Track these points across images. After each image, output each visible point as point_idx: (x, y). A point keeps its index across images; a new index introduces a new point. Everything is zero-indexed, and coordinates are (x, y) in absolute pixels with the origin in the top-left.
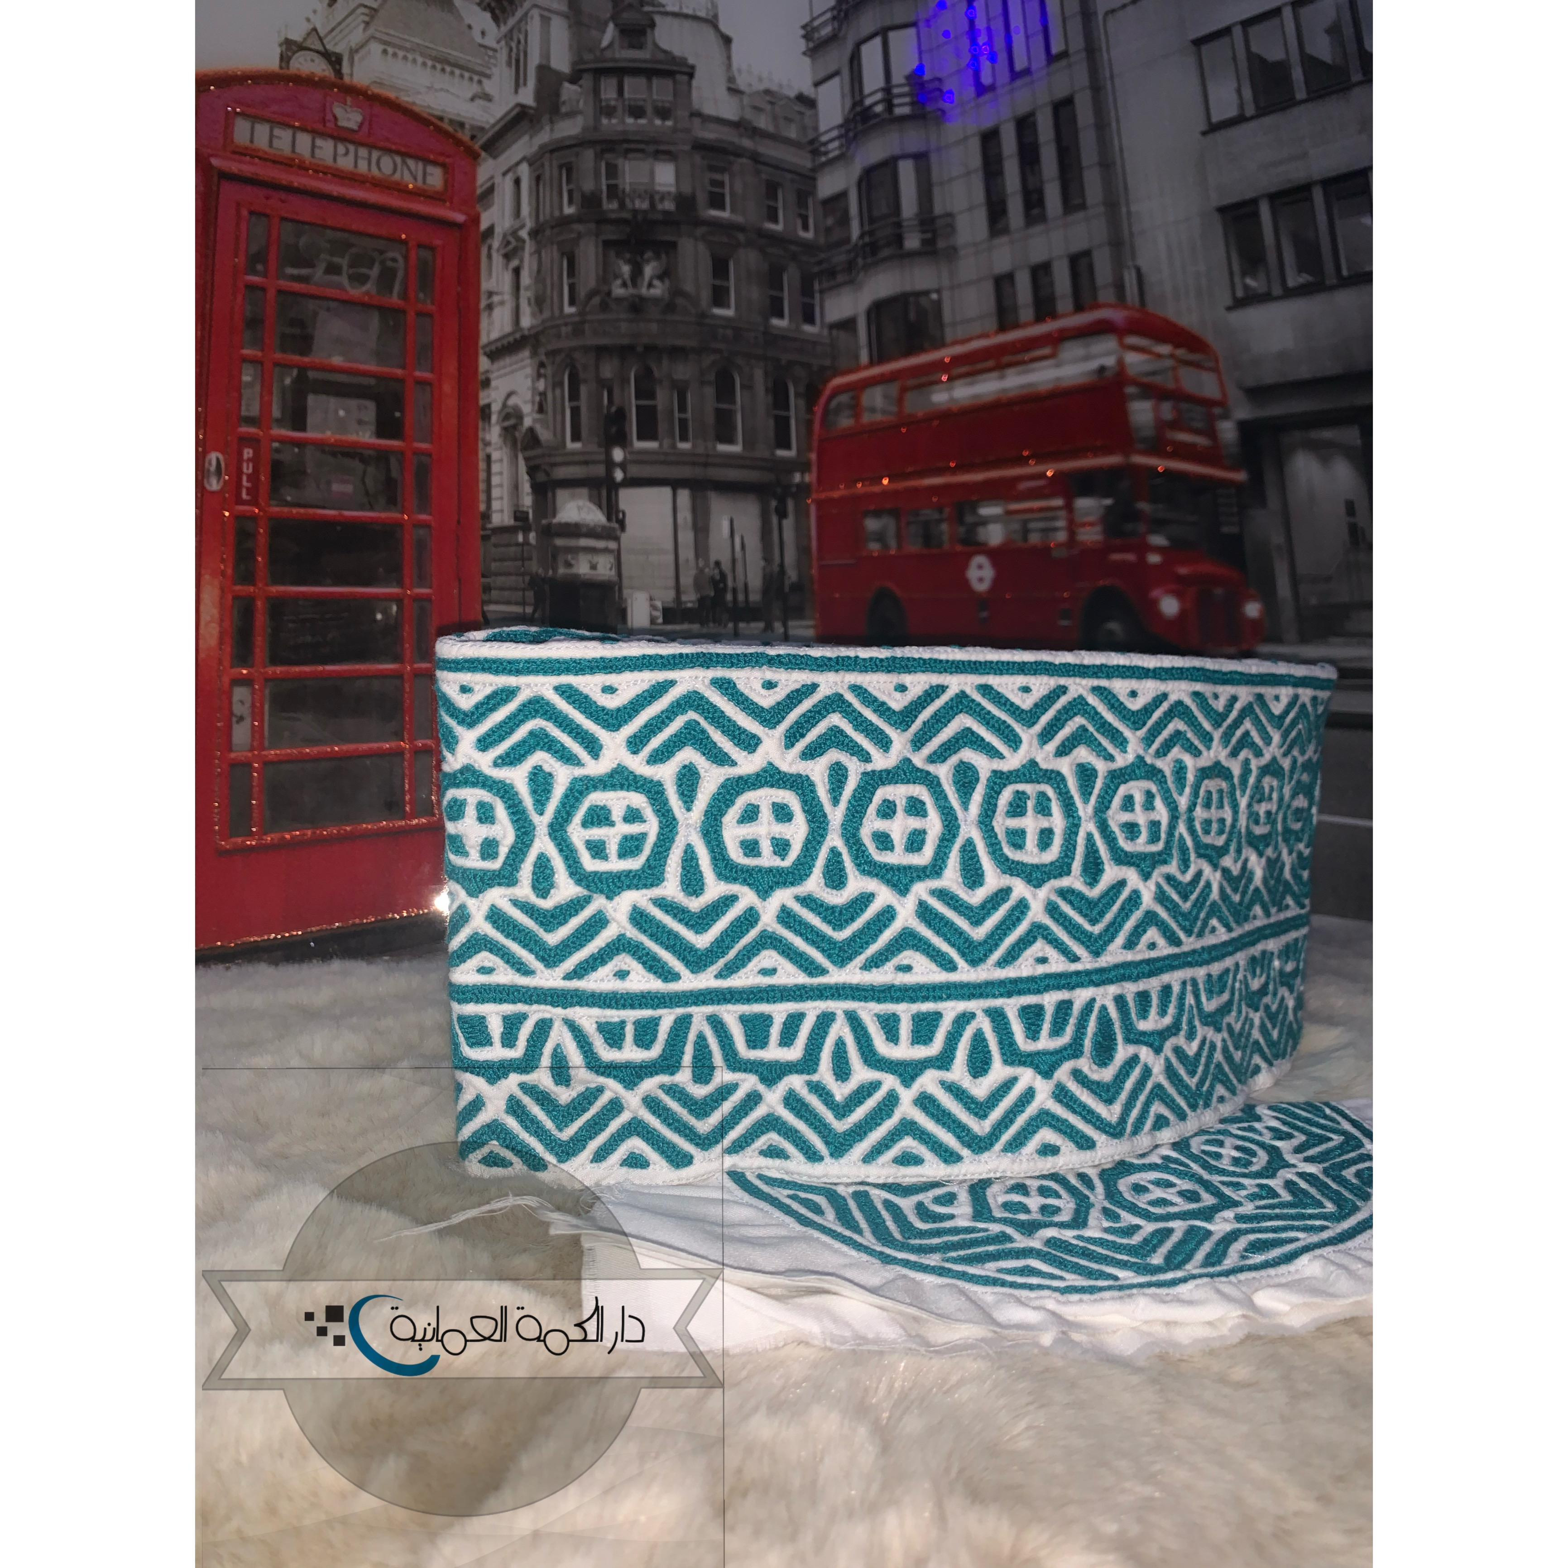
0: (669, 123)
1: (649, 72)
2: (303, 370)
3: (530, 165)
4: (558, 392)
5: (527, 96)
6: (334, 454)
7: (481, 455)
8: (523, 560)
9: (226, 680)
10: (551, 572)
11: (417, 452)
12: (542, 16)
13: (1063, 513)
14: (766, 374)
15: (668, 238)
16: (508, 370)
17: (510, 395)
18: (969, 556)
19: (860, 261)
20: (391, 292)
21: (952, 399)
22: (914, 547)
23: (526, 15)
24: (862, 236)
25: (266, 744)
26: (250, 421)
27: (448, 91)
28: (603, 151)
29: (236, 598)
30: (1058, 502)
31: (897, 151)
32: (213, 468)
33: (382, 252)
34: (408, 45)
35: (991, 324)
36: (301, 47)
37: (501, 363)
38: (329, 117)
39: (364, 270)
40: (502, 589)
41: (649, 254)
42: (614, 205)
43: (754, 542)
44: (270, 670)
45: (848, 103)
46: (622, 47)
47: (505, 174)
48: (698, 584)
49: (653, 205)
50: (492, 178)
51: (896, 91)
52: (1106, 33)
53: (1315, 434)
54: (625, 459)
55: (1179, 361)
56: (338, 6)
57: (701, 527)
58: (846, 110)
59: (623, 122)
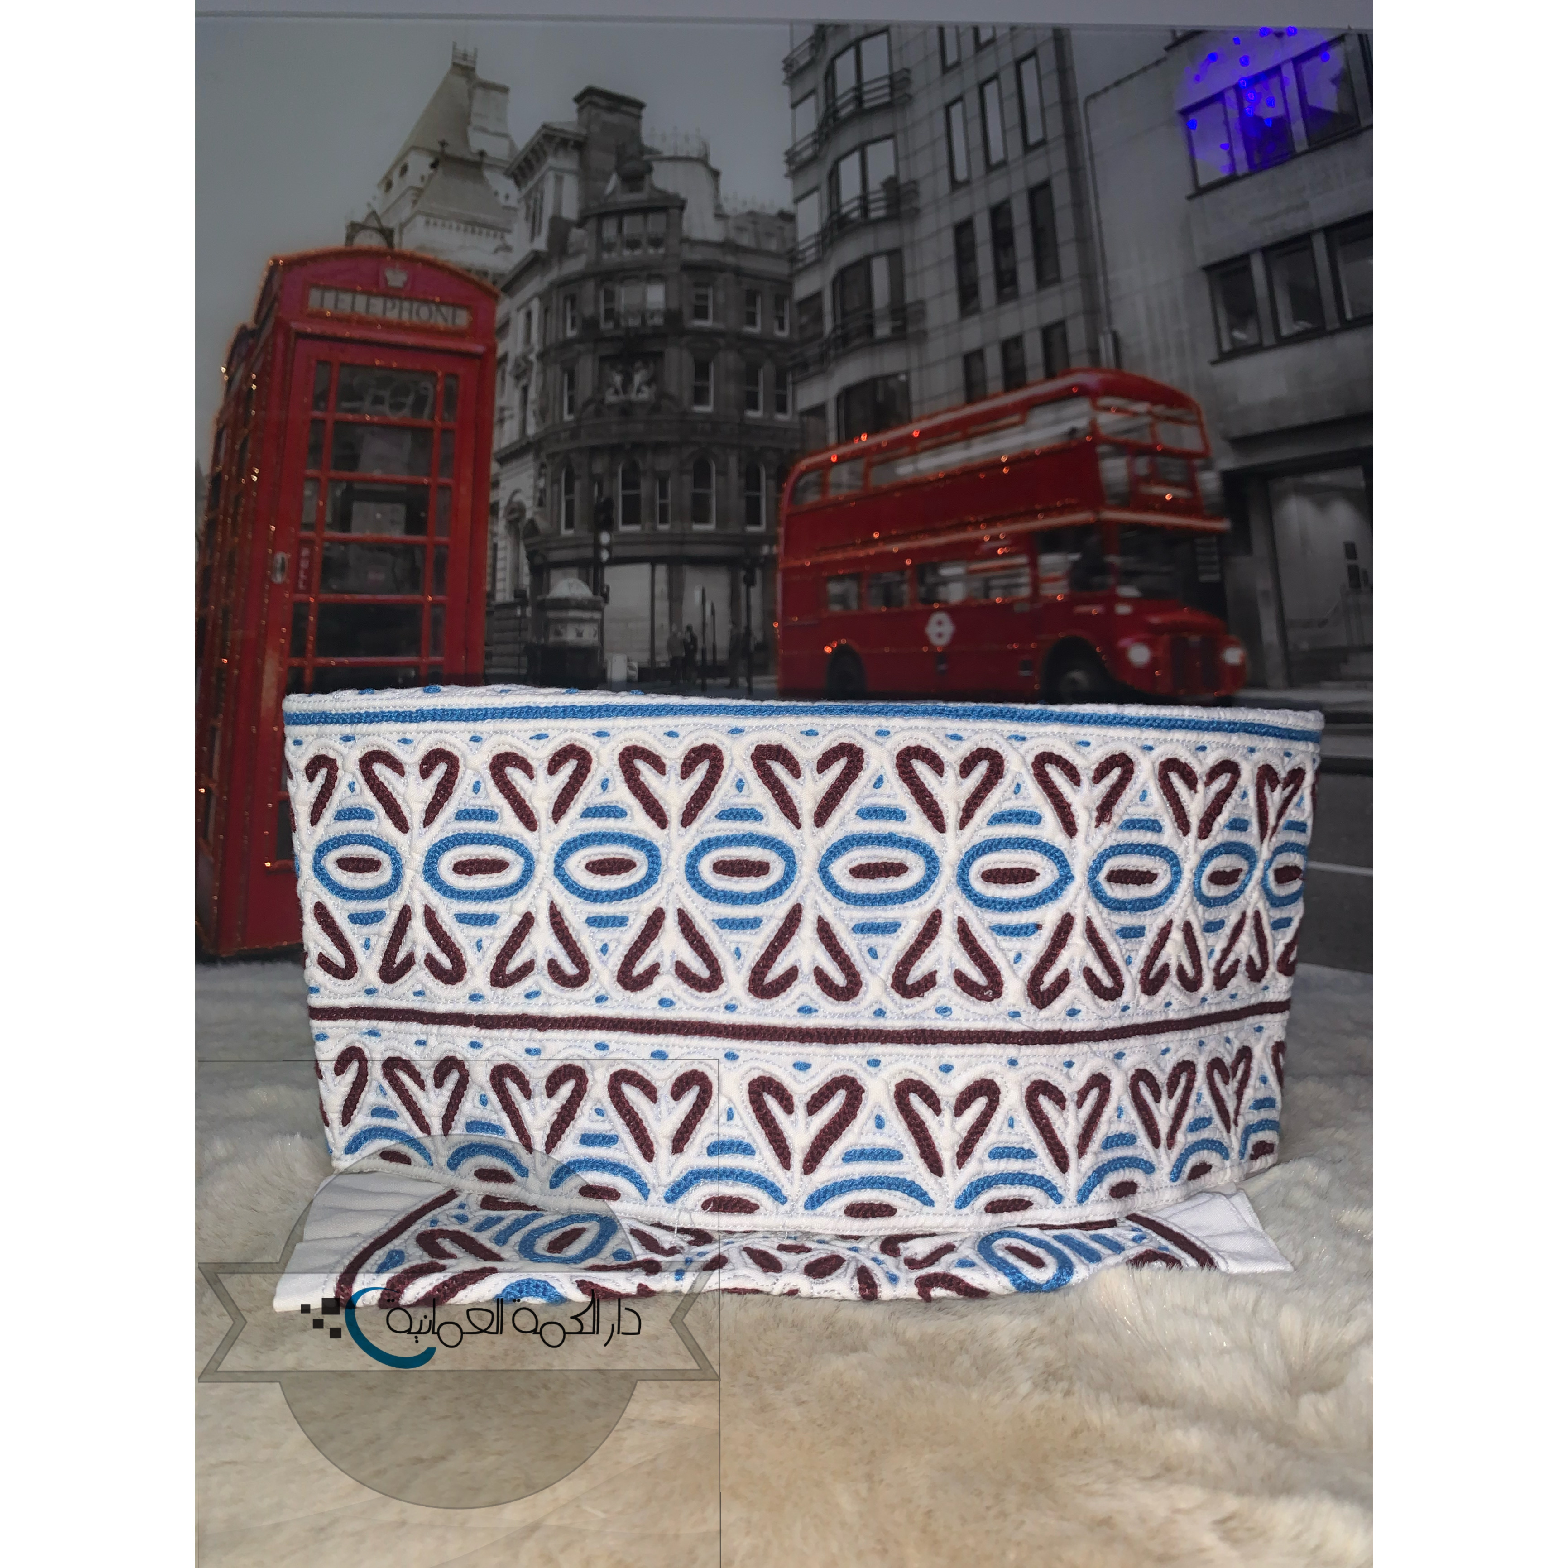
0: (661, 251)
1: (644, 210)
2: (350, 482)
3: (540, 299)
4: (556, 488)
5: (541, 244)
6: (371, 550)
7: (489, 544)
8: (520, 630)
10: (543, 640)
11: (439, 545)
12: (556, 177)
13: (1027, 570)
14: (740, 460)
15: (657, 349)
16: (515, 471)
17: (515, 492)
19: (832, 353)
20: (422, 413)
21: (917, 471)
22: (877, 607)
23: (542, 177)
24: (834, 330)
26: (308, 526)
27: (475, 247)
28: (603, 281)
29: (290, 668)
30: (1023, 560)
31: (871, 250)
32: (279, 565)
33: (417, 383)
34: (445, 215)
35: (959, 398)
36: (363, 227)
37: (507, 468)
38: (381, 279)
39: (402, 399)
40: (501, 655)
41: (638, 364)
42: (611, 325)
43: (723, 608)
45: (826, 213)
46: (623, 192)
47: (518, 310)
48: (670, 647)
49: (644, 322)
50: (508, 314)
51: (872, 197)
52: (1087, 118)
53: (1309, 479)
54: (611, 542)
55: (1157, 418)
56: (393, 190)
57: (675, 597)
58: (824, 220)
59: (621, 254)
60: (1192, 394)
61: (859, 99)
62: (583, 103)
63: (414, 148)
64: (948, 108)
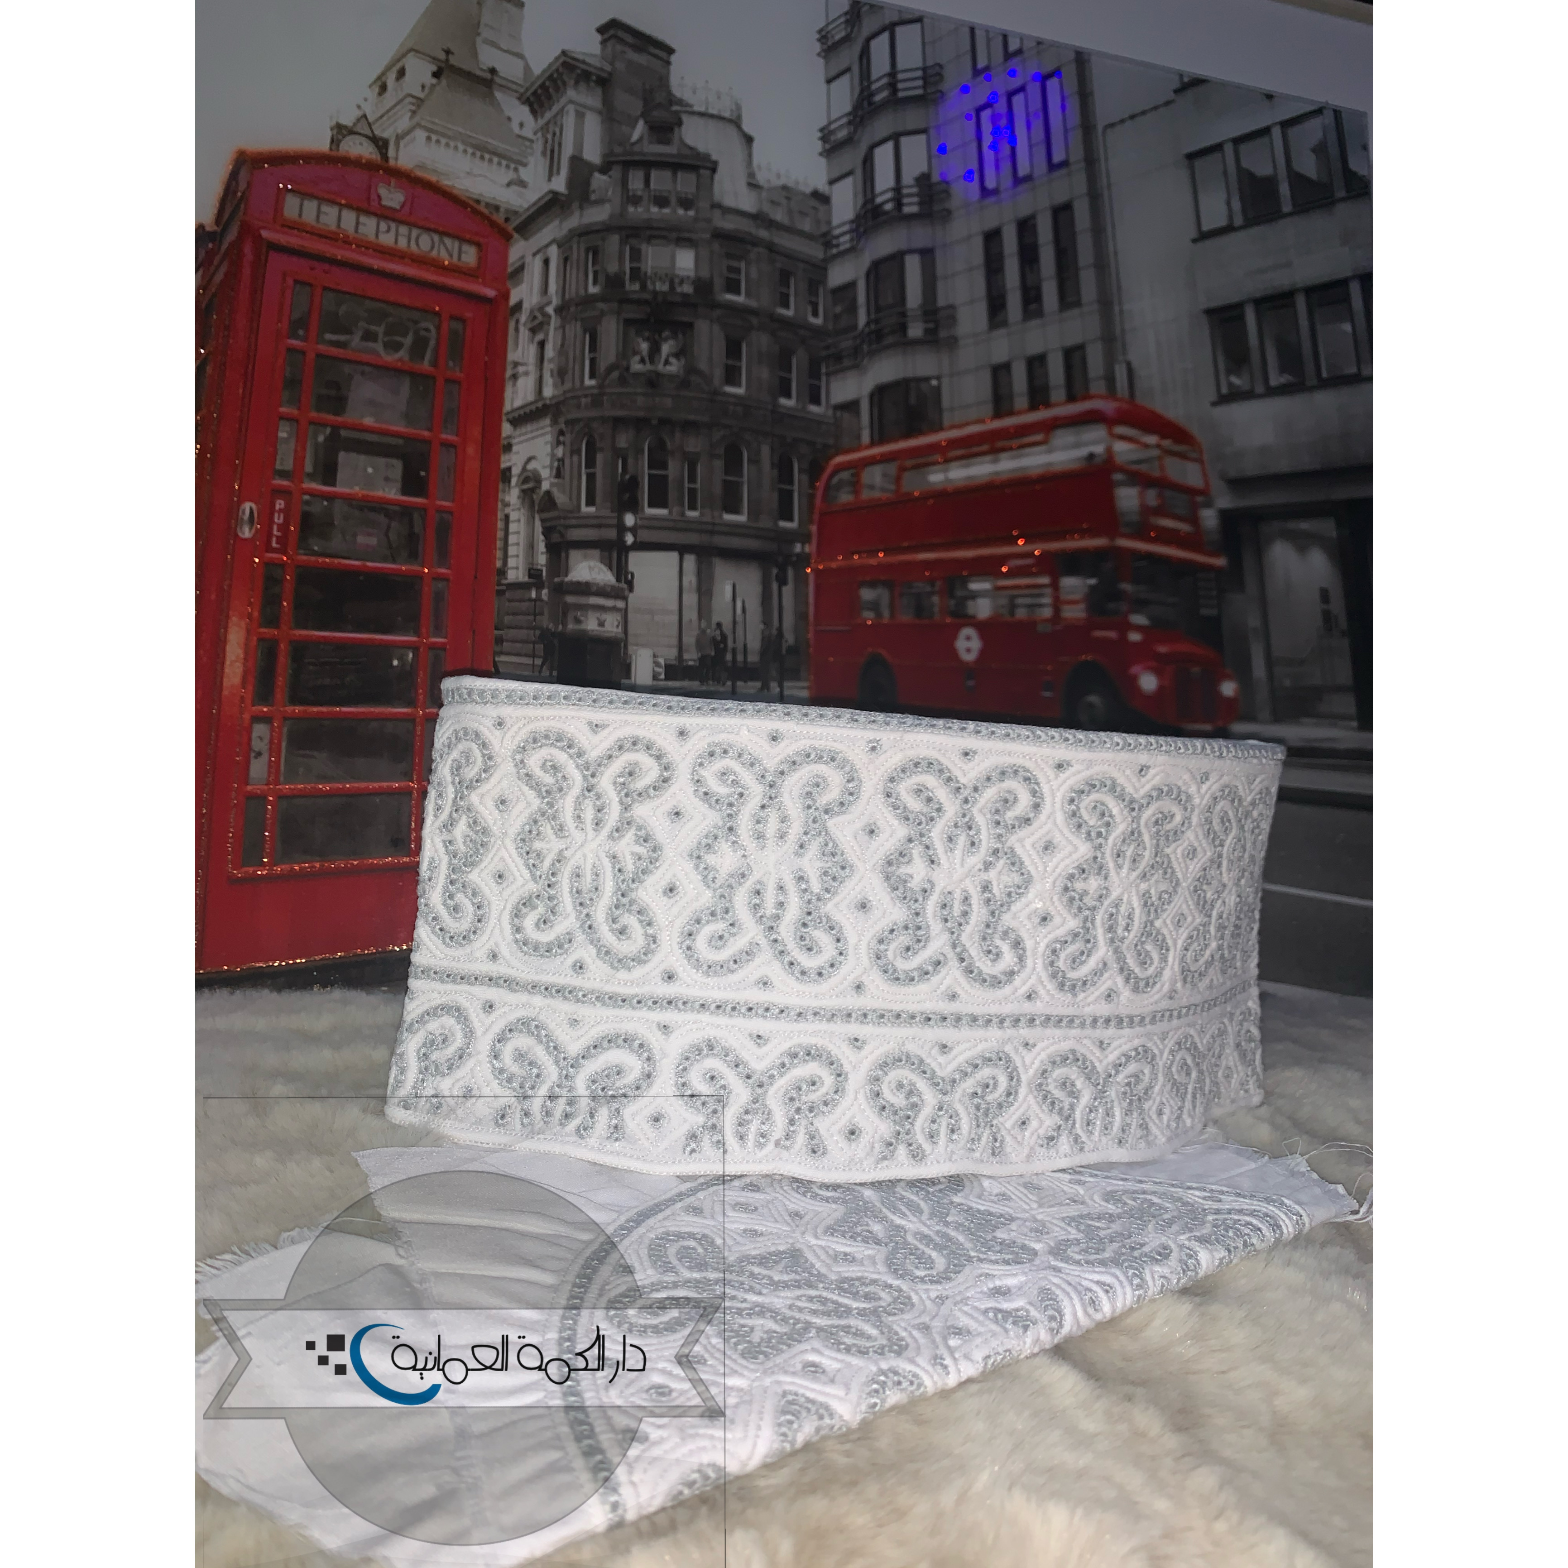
0: (691, 213)
1: (675, 166)
2: (336, 428)
3: (559, 246)
4: (575, 458)
5: (560, 184)
6: (361, 509)
7: (500, 515)
8: (535, 615)
9: (247, 716)
10: (560, 627)
11: (441, 510)
12: (577, 112)
13: (1048, 591)
14: (772, 450)
15: (686, 319)
16: (530, 436)
17: (530, 459)
18: (957, 628)
19: (865, 347)
20: (423, 358)
21: (947, 480)
22: (906, 617)
23: (562, 110)
24: (868, 324)
25: (282, 779)
26: (283, 474)
27: (485, 177)
28: (628, 237)
29: (261, 640)
30: (1045, 580)
31: (903, 246)
32: (246, 516)
33: (416, 322)
34: (450, 133)
35: (988, 410)
36: (351, 132)
37: (523, 429)
38: (374, 196)
39: (398, 339)
40: (514, 641)
41: (666, 334)
42: (636, 287)
43: (754, 606)
44: (289, 709)
45: (860, 201)
46: (651, 142)
47: (534, 255)
48: (699, 645)
49: (672, 287)
50: (523, 257)
51: (905, 191)
52: (1105, 145)
53: (1292, 525)
54: (636, 524)
55: (1165, 451)
56: (387, 95)
57: (705, 590)
58: (859, 207)
59: (648, 210)
60: (1194, 430)
61: (893, 86)
62: (606, 36)
64: (978, 112)
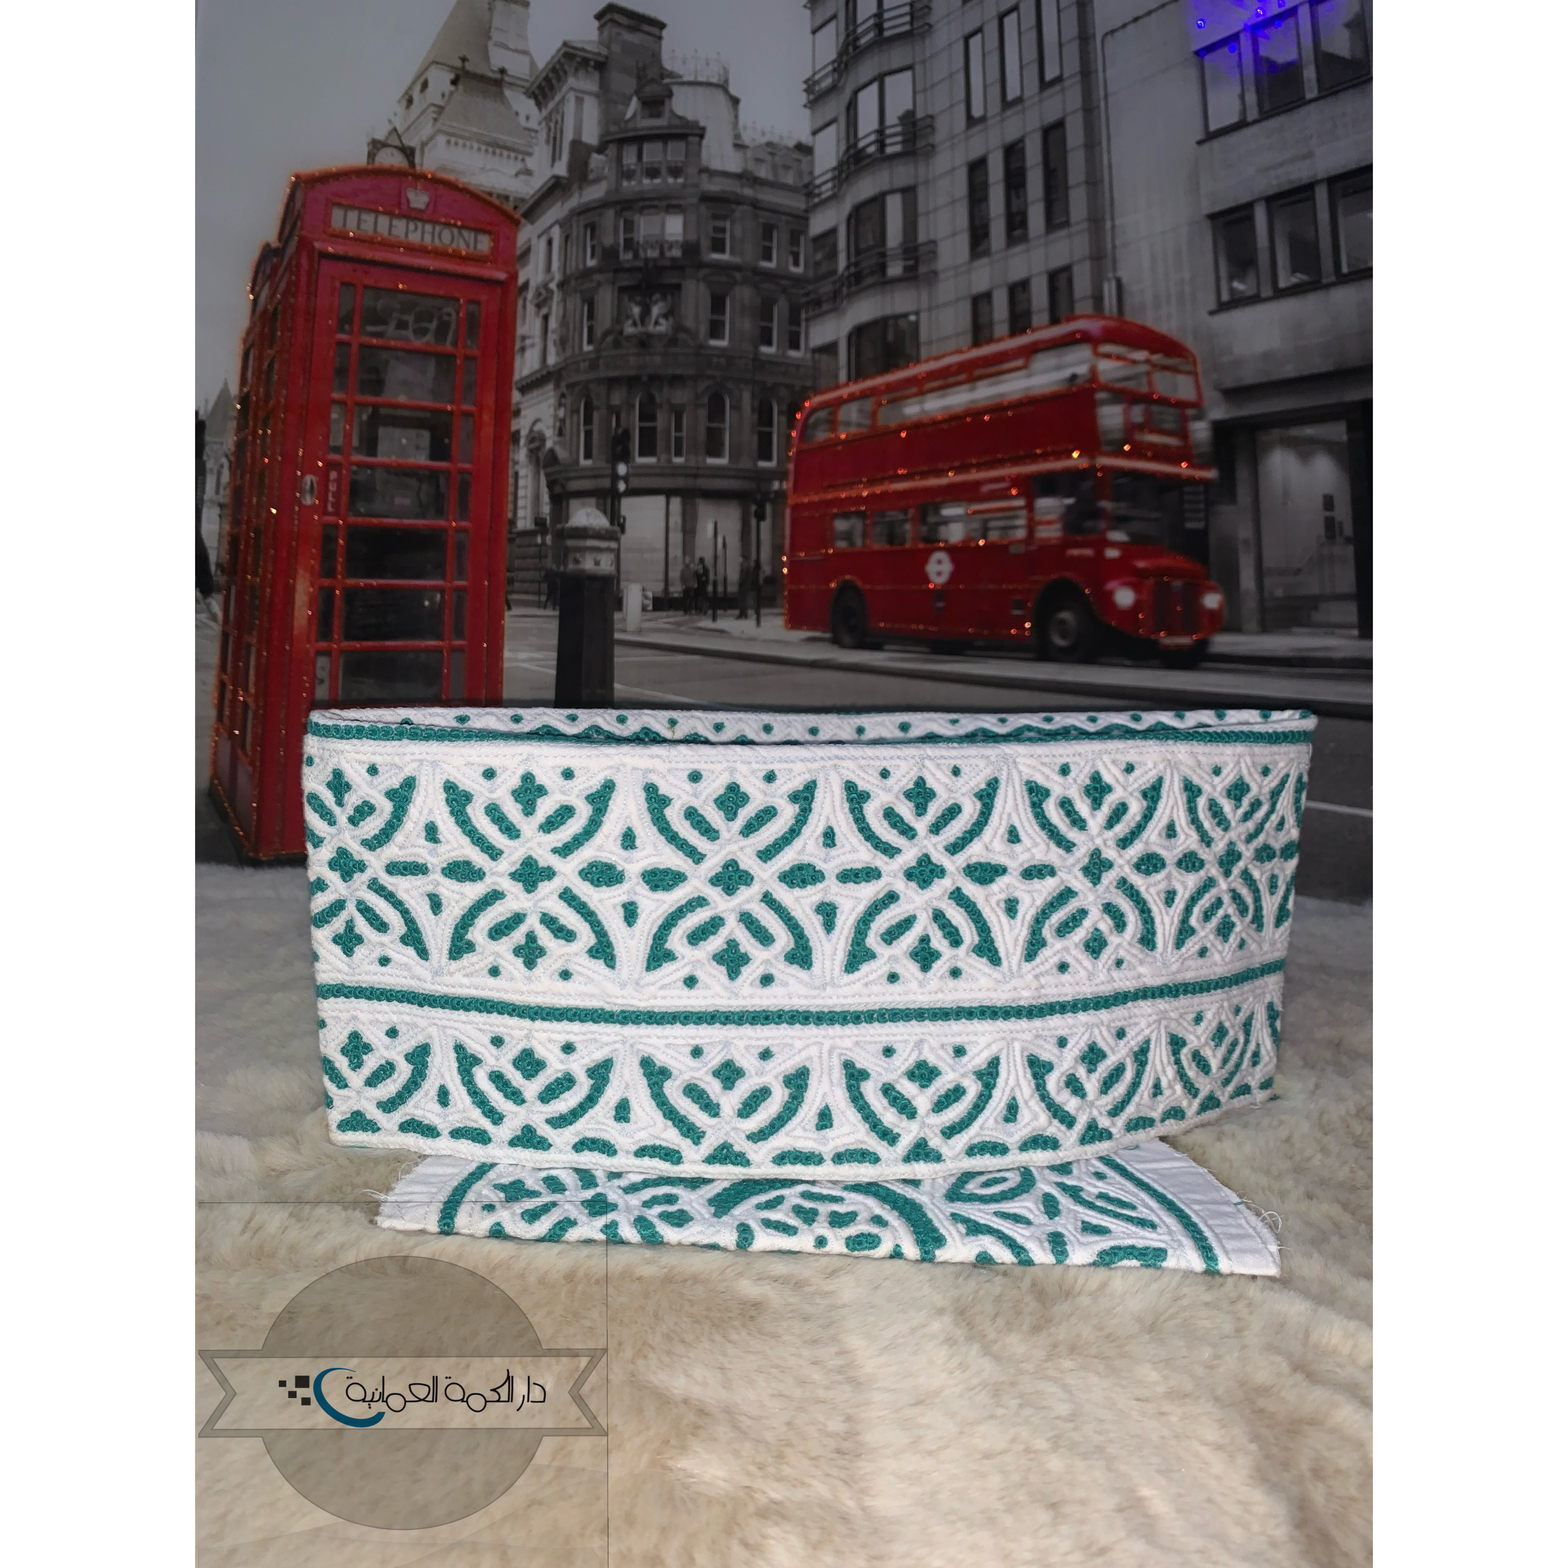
0: (680, 180)
1: (664, 137)
2: (376, 407)
3: (561, 227)
4: (575, 417)
5: (561, 169)
6: (397, 474)
7: (511, 472)
8: (540, 557)
9: (312, 653)
11: (462, 471)
12: (577, 98)
13: (1024, 513)
14: (753, 396)
15: (674, 281)
16: (535, 400)
17: (536, 422)
18: (930, 552)
19: (845, 290)
20: (445, 339)
21: (923, 411)
22: (880, 545)
23: (563, 98)
24: (848, 267)
26: (336, 450)
27: (496, 170)
28: (623, 210)
29: (321, 588)
30: (1021, 502)
31: (886, 187)
32: (308, 487)
33: (440, 309)
34: (467, 135)
35: (968, 339)
36: (384, 145)
37: (529, 396)
38: (403, 200)
39: (425, 325)
40: (522, 581)
41: (657, 296)
42: (629, 256)
43: (734, 542)
44: (345, 644)
45: (843, 147)
46: (643, 117)
47: (539, 237)
48: (683, 579)
49: (662, 253)
50: (529, 240)
51: (888, 132)
52: (1104, 55)
53: (1296, 432)
54: (628, 473)
55: (1154, 366)
56: (413, 107)
57: (689, 530)
58: (841, 153)
59: (640, 182)
60: (1189, 343)
61: (879, 27)
62: (604, 20)
63: (435, 62)
64: (967, 39)
